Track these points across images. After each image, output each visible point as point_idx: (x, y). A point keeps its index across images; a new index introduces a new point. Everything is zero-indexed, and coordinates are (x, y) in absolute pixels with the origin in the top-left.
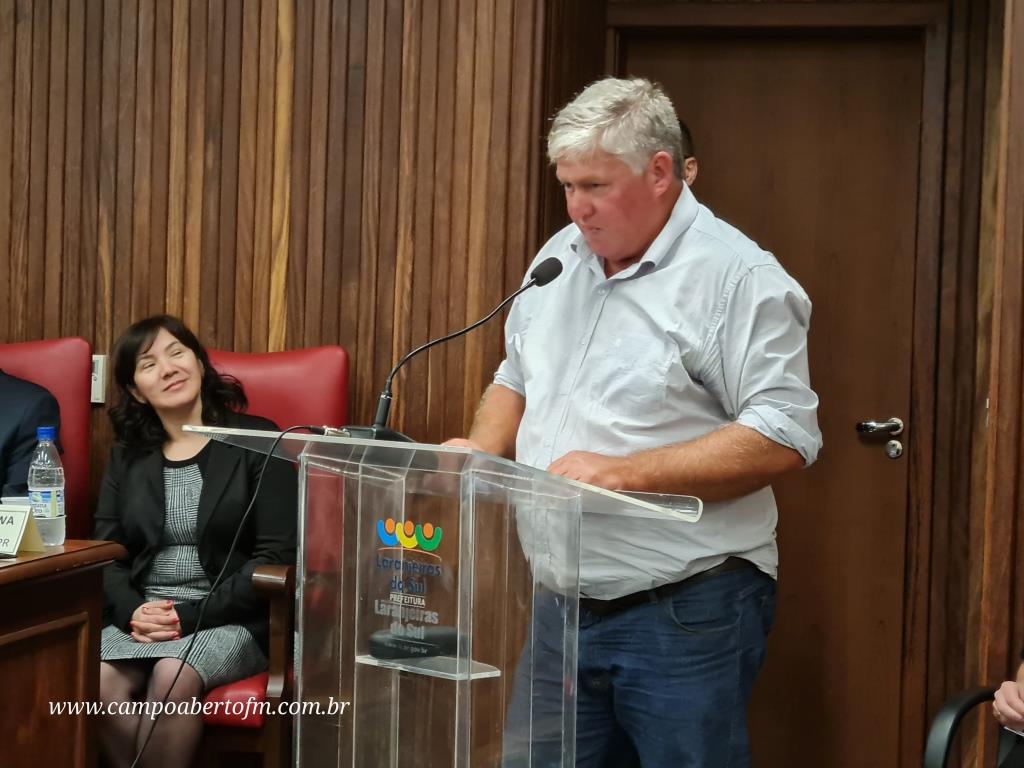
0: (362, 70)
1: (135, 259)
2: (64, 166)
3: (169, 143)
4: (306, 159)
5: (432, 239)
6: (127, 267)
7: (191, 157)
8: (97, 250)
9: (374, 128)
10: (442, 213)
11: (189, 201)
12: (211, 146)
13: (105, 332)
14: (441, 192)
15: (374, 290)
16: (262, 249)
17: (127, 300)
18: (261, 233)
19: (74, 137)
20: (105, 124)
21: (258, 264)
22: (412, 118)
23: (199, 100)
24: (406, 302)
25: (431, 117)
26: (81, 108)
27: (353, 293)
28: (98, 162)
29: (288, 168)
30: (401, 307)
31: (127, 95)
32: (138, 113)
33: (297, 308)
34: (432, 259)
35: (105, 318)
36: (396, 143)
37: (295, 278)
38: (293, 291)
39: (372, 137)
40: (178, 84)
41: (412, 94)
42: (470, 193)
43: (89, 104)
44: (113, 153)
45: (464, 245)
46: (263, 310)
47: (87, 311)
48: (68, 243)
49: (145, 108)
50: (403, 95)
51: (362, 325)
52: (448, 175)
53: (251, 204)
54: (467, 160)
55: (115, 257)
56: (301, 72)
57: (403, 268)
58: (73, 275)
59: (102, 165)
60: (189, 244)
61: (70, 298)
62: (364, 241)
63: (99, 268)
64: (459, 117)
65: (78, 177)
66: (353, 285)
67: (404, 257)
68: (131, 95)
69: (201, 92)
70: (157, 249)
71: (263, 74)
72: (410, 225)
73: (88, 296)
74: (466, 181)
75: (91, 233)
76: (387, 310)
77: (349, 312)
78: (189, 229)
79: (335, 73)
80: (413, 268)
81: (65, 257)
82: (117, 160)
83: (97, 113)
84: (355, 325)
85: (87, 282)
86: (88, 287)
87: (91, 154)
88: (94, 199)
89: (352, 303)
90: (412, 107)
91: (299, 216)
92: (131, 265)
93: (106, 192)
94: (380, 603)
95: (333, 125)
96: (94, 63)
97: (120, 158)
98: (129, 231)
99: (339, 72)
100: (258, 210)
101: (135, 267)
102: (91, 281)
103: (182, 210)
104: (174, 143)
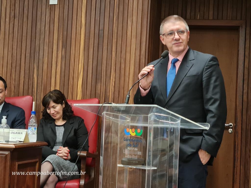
0: (103, 31)
2: (26, 54)
3: (53, 49)
4: (88, 53)
5: (120, 73)
7: (58, 52)
8: (33, 75)
9: (106, 45)
10: (123, 66)
11: (57, 63)
12: (63, 49)
13: (35, 97)
14: (123, 61)
15: (105, 86)
16: (76, 75)
17: (41, 88)
18: (76, 71)
19: (28, 47)
20: (36, 44)
21: (75, 79)
22: (115, 42)
23: (61, 38)
24: (113, 88)
25: (120, 42)
26: (30, 40)
27: (99, 86)
29: (83, 55)
30: (112, 90)
31: (42, 37)
32: (45, 41)
33: (85, 90)
34: (120, 78)
35: (35, 92)
36: (111, 49)
37: (84, 82)
38: (84, 86)
39: (105, 47)
40: (56, 34)
41: (115, 37)
42: (130, 61)
43: (32, 39)
44: (38, 51)
45: (128, 74)
46: (76, 91)
47: (30, 91)
48: (26, 73)
49: (47, 40)
50: (113, 37)
51: (101, 94)
52: (124, 57)
53: (73, 64)
54: (129, 53)
55: (38, 77)
56: (87, 31)
57: (112, 80)
58: (27, 81)
59: (35, 54)
60: (57, 74)
61: (26, 87)
62: (103, 73)
63: (34, 79)
64: (128, 42)
65: (29, 57)
66: (99, 84)
67: (113, 77)
69: (61, 36)
70: (49, 75)
71: (77, 32)
72: (115, 69)
74: (129, 58)
75: (32, 71)
76: (108, 90)
77: (98, 91)
78: (57, 70)
79: (96, 32)
80: (115, 80)
81: (25, 77)
83: (34, 41)
85: (31, 83)
86: (30, 84)
87: (32, 51)
88: (33, 62)
89: (99, 89)
90: (115, 40)
91: (86, 67)
92: (42, 79)
93: (36, 61)
94: (125, 150)
95: (95, 45)
96: (34, 29)
97: (40, 52)
98: (42, 71)
99: (97, 31)
100: (75, 65)
101: (43, 79)
102: (32, 83)
103: (56, 65)
104: (54, 49)
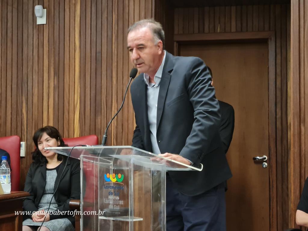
0: (100, 54)
1: (33, 113)
2: (12, 86)
3: (43, 77)
4: (84, 80)
6: (31, 115)
7: (50, 81)
8: (22, 110)
9: (104, 70)
11: (49, 95)
12: (56, 78)
13: (25, 136)
15: (106, 119)
16: (72, 108)
17: (31, 125)
18: (71, 102)
19: (15, 77)
20: (24, 73)
21: (71, 113)
22: (116, 66)
23: (52, 64)
25: (121, 66)
27: (99, 120)
28: (22, 84)
29: (79, 83)
30: (114, 123)
31: (30, 64)
32: (34, 69)
33: (83, 125)
35: (25, 131)
36: (111, 74)
37: (82, 116)
38: (81, 120)
39: (104, 73)
40: (46, 60)
41: (116, 60)
43: (19, 67)
44: (26, 81)
46: (72, 127)
47: (19, 129)
48: (13, 109)
49: (36, 67)
50: (113, 60)
53: (68, 94)
55: (27, 112)
56: (82, 55)
57: (114, 111)
58: (15, 118)
59: (23, 85)
60: (50, 107)
61: (14, 125)
62: (102, 104)
63: (23, 116)
65: (16, 89)
66: (99, 118)
67: (114, 108)
68: (31, 64)
69: (52, 62)
70: (40, 109)
71: (71, 56)
72: (116, 99)
73: (19, 124)
75: (20, 105)
77: (98, 126)
78: (50, 103)
79: (92, 55)
81: (12, 113)
82: (27, 83)
83: (21, 70)
84: (100, 130)
86: (19, 122)
87: (20, 82)
88: (21, 95)
89: (99, 123)
90: (116, 64)
91: (83, 98)
93: (24, 93)
94: (106, 200)
95: (92, 70)
96: (20, 55)
97: (29, 82)
98: (31, 105)
99: (94, 54)
100: (70, 96)
101: (33, 115)
102: (20, 120)
103: (47, 97)
104: (45, 78)
